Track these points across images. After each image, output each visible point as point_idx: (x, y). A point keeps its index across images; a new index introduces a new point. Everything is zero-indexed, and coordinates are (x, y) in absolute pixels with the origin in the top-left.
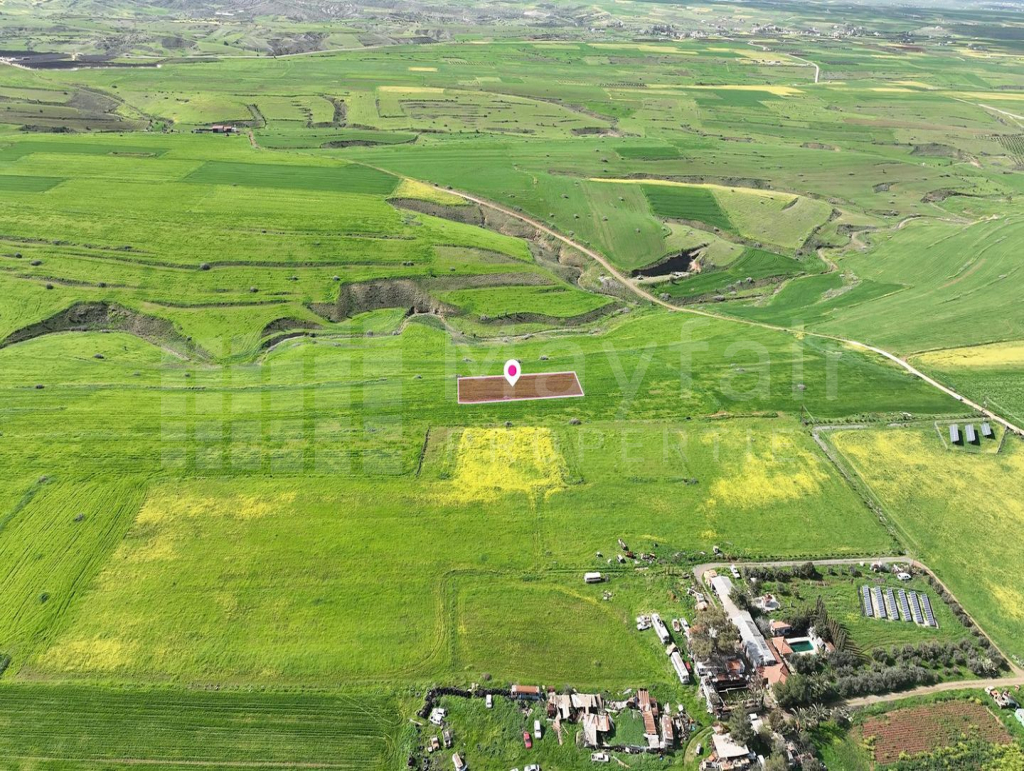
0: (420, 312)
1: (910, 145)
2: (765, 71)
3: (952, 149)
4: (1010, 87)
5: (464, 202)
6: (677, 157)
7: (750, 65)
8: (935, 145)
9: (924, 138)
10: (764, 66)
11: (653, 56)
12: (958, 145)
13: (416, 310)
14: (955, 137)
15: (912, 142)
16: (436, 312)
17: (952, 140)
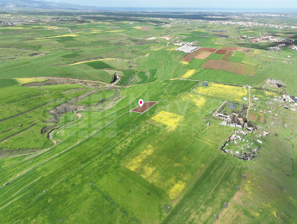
0: (75, 111)
1: (114, 44)
2: (56, 31)
3: (122, 43)
4: (112, 29)
5: (46, 80)
6: (78, 55)
7: (50, 30)
8: (119, 43)
9: (116, 42)
10: (54, 30)
11: (17, 30)
12: (123, 42)
13: (74, 111)
14: (121, 40)
15: (115, 43)
16: (80, 109)
17: (121, 41)
